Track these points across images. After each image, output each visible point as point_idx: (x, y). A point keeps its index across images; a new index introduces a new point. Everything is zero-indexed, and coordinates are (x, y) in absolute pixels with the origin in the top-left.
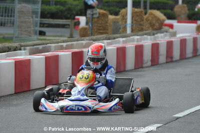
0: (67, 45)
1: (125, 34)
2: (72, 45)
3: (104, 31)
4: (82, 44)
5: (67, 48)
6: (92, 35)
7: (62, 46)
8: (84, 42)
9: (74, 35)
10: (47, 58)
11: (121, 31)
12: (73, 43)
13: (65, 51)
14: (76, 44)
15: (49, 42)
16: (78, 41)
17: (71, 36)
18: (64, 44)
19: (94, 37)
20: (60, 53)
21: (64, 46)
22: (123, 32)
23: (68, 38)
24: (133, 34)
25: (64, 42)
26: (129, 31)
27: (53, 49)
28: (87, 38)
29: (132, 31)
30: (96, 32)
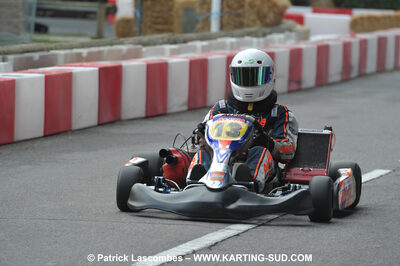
0: (89, 54)
1: (206, 34)
2: (100, 52)
3: (165, 27)
4: (120, 51)
5: (90, 58)
6: (141, 33)
7: (79, 55)
8: (124, 48)
9: (106, 33)
10: (48, 79)
11: (199, 26)
12: (102, 48)
13: (85, 64)
14: (109, 51)
15: (53, 46)
16: (111, 44)
17: (100, 35)
18: (85, 52)
19: (145, 39)
20: (76, 69)
21: (84, 55)
22: (203, 28)
23: (93, 38)
24: (223, 33)
25: (83, 46)
26: (215, 27)
27: (61, 60)
28: (131, 39)
29: (222, 27)
30: (150, 27)
